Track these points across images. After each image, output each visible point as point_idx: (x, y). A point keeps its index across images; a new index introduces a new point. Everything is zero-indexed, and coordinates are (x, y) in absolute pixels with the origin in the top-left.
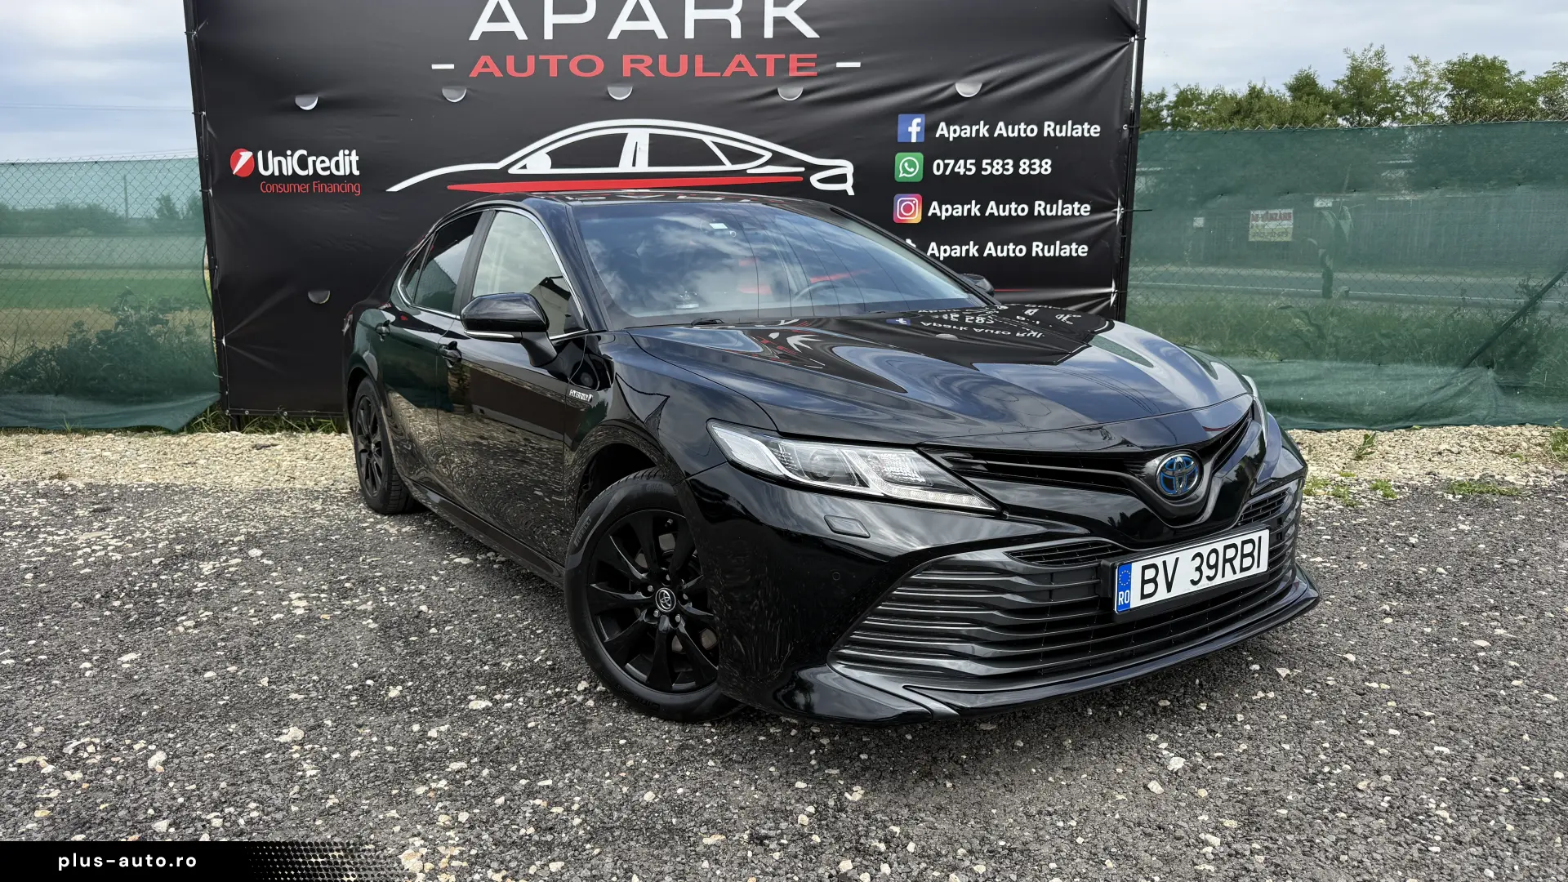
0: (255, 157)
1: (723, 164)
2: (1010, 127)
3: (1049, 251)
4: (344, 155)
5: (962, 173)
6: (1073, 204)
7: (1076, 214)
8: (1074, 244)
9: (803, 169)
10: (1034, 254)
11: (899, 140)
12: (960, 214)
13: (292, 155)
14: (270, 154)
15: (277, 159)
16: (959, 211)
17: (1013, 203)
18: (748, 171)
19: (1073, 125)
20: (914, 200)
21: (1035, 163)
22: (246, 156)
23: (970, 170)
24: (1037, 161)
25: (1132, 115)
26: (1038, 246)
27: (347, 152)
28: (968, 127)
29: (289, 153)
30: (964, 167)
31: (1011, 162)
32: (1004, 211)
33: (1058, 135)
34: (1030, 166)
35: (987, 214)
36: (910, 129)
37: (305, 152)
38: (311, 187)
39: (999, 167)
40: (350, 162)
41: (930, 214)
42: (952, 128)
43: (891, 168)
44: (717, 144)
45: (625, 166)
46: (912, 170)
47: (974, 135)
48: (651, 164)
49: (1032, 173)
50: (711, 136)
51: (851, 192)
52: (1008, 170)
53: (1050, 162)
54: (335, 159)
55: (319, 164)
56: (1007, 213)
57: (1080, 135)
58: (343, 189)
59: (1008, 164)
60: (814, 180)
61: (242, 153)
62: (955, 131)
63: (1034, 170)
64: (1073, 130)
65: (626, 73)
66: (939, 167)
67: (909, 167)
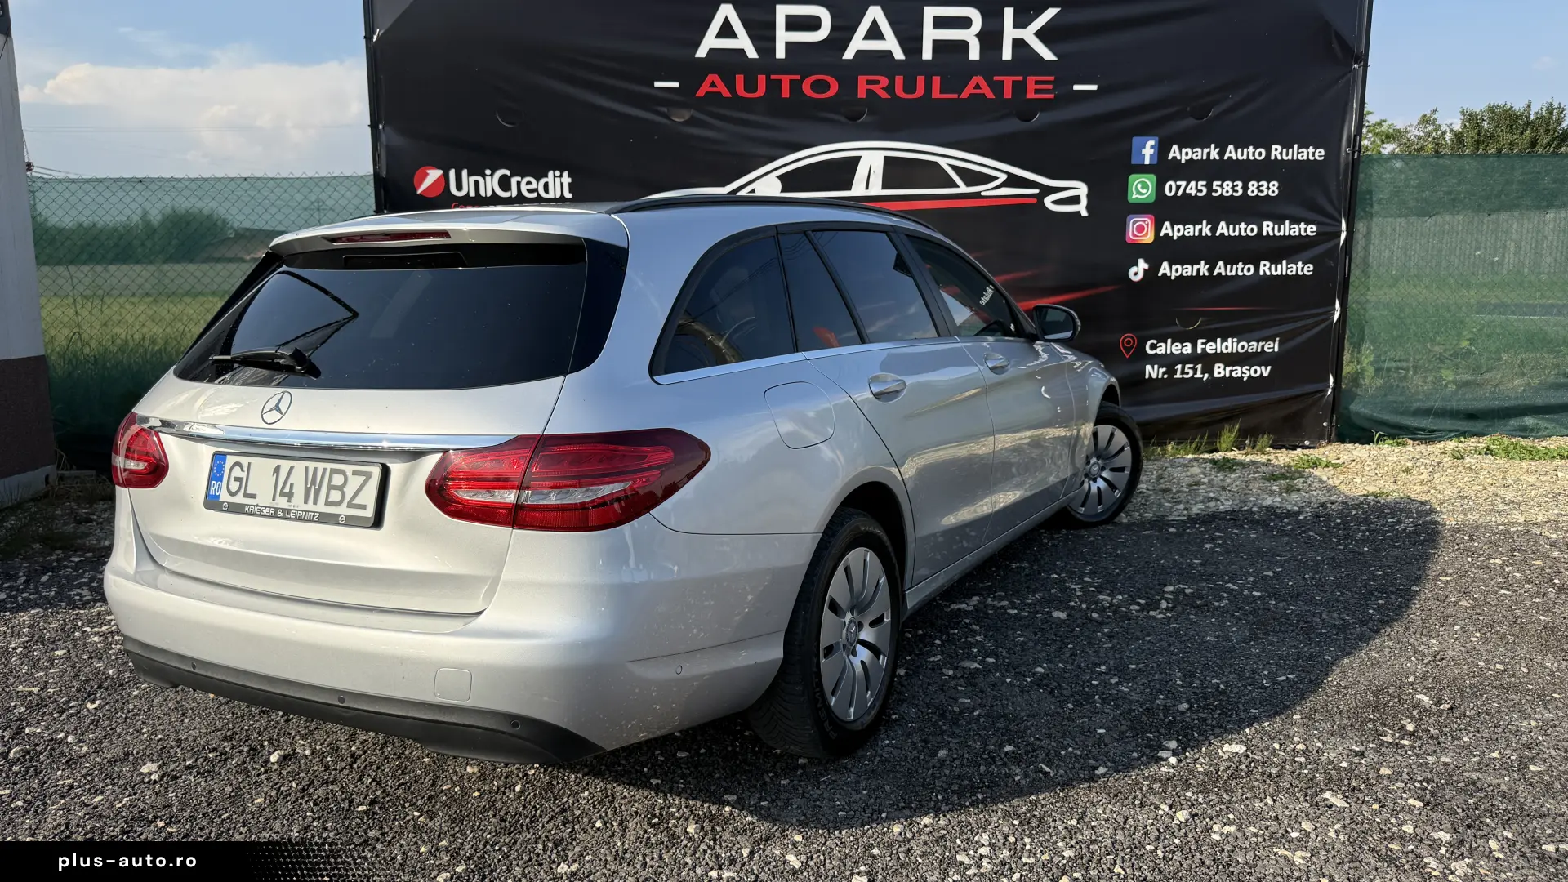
0: (446, 176)
1: (958, 186)
2: (1239, 150)
3: (1276, 270)
4: (555, 176)
5: (1193, 194)
6: (1299, 224)
7: (1303, 234)
8: (1300, 263)
9: (1036, 191)
10: (1261, 273)
11: (1133, 162)
12: (1191, 234)
13: (492, 175)
14: (465, 173)
15: (473, 179)
16: (1191, 231)
17: (1243, 224)
18: (982, 194)
19: (1299, 148)
20: (1147, 221)
21: (1262, 185)
23: (1201, 191)
24: (1265, 183)
25: (1353, 139)
26: (1265, 265)
27: (557, 173)
28: (1199, 150)
29: (488, 172)
30: (1195, 188)
31: (1240, 184)
32: (1234, 231)
33: (1285, 158)
34: (1258, 188)
35: (1218, 234)
36: (1143, 151)
37: (508, 172)
39: (1229, 188)
40: (562, 184)
41: (1162, 234)
42: (1184, 151)
43: (1124, 189)
44: (952, 167)
45: (858, 189)
47: (1205, 158)
48: (884, 187)
49: (1260, 194)
50: (946, 158)
51: (1084, 213)
52: (1237, 191)
53: (1276, 184)
54: (543, 181)
55: (524, 186)
56: (1237, 233)
57: (1305, 158)
59: (1237, 185)
60: (1048, 201)
61: (428, 171)
62: (1187, 154)
63: (1262, 191)
64: (1298, 153)
65: (862, 94)
66: (1171, 188)
67: (1142, 188)
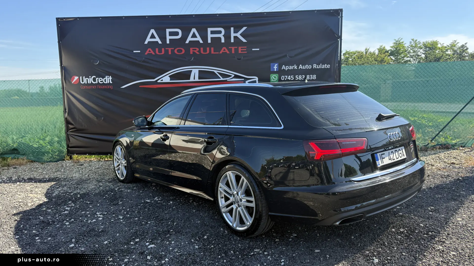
0: (79, 78)
1: (220, 78)
2: (303, 66)
4: (107, 77)
11: (271, 70)
13: (91, 78)
14: (84, 77)
15: (86, 79)
18: (227, 80)
21: (311, 76)
22: (76, 78)
23: (292, 78)
24: (312, 76)
25: (339, 62)
27: (108, 76)
28: (291, 66)
29: (90, 77)
30: (290, 78)
31: (304, 76)
33: (318, 68)
34: (310, 77)
36: (274, 67)
37: (95, 77)
38: (97, 87)
39: (301, 77)
40: (109, 79)
42: (286, 67)
43: (269, 78)
44: (218, 73)
45: (192, 79)
46: (275, 79)
47: (293, 69)
48: (199, 79)
50: (216, 70)
52: (303, 78)
53: (315, 76)
54: (104, 79)
55: (99, 80)
57: (324, 68)
58: (107, 87)
60: (247, 82)
62: (287, 68)
63: (311, 78)
64: (322, 66)
65: (191, 53)
66: (283, 78)
67: (274, 78)
